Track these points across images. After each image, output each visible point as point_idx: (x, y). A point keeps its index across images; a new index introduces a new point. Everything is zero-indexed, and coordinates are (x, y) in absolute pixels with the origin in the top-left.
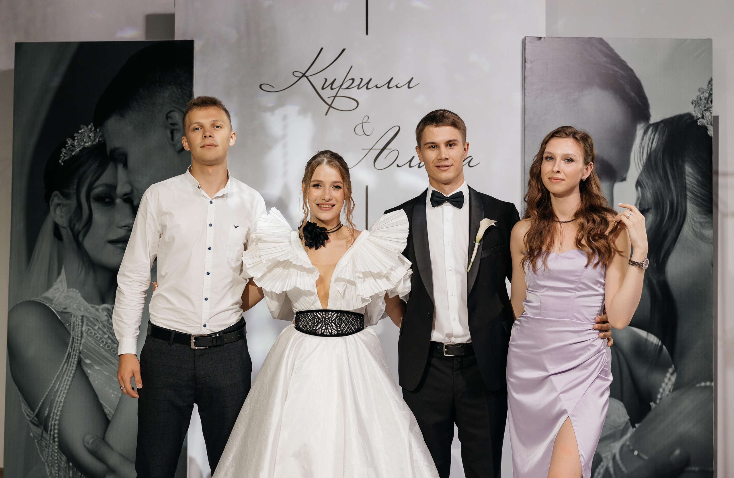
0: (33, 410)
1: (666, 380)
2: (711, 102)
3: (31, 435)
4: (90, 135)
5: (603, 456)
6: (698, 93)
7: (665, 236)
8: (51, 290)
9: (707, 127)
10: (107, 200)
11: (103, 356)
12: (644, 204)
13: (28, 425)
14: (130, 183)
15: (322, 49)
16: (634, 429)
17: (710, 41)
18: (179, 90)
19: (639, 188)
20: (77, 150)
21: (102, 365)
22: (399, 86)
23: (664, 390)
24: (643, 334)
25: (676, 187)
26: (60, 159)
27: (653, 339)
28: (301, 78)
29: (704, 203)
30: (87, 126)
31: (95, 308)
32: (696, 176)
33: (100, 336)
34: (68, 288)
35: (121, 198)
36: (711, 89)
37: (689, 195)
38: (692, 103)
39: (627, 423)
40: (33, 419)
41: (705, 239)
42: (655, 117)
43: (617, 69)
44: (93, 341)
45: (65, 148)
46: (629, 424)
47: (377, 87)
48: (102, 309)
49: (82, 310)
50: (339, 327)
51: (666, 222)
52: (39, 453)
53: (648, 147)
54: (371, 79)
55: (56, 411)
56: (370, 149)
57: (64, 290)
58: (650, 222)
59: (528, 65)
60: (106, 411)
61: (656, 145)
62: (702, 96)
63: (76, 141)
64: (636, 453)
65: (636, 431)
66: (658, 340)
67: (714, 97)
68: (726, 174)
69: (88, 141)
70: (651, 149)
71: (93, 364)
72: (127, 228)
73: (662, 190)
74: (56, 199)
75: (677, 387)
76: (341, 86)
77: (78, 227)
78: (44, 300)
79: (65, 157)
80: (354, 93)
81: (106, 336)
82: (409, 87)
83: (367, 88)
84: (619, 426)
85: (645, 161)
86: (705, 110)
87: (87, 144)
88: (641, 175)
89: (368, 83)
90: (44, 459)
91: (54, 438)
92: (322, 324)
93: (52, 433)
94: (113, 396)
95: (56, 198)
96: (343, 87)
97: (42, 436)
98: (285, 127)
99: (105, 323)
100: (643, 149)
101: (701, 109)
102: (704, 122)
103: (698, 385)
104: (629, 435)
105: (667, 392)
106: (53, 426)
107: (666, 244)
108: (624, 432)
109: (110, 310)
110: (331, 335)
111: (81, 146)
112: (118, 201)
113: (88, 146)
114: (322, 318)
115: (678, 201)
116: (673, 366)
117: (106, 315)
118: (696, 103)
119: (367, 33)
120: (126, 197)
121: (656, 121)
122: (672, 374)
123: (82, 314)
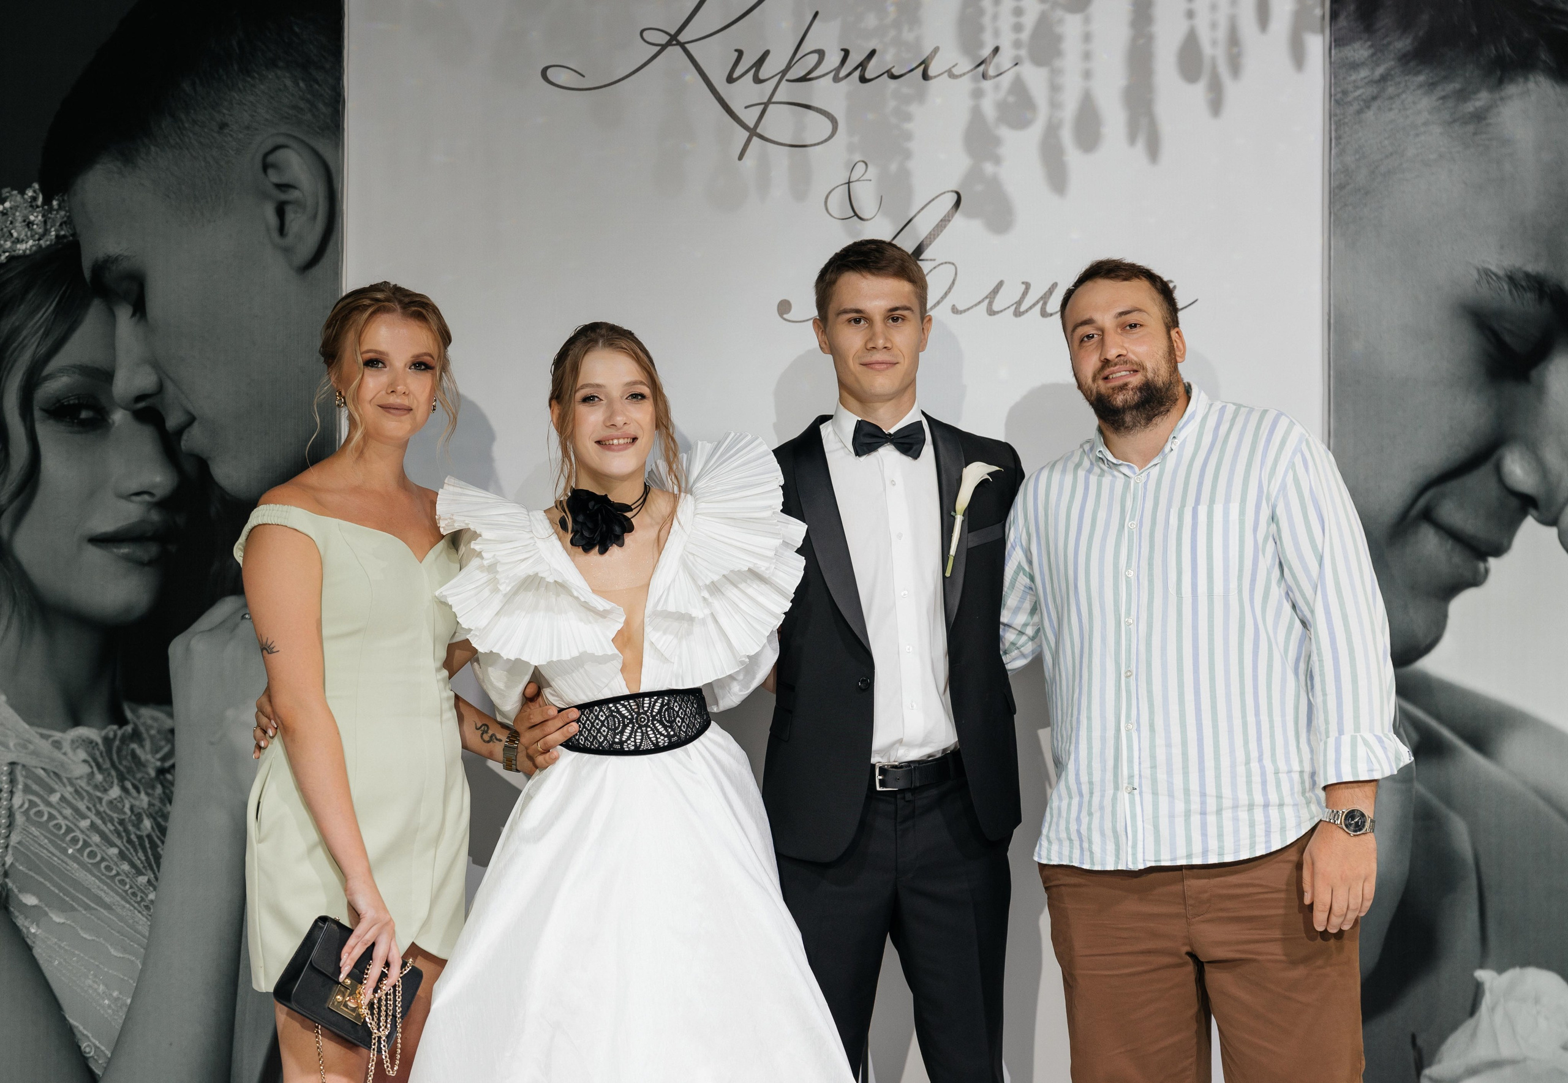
4: (32, 218)
10: (84, 415)
11: (76, 883)
14: (156, 365)
18: (302, 84)
21: (73, 909)
22: (956, 71)
28: (664, 47)
30: (22, 193)
31: (51, 740)
33: (67, 822)
35: (125, 409)
44: (46, 837)
47: (890, 75)
48: (73, 742)
49: (11, 745)
50: (670, 727)
54: (874, 52)
60: (88, 1050)
69: (26, 235)
71: (46, 909)
72: (146, 498)
80: (822, 92)
81: (85, 824)
82: (985, 77)
83: (863, 79)
87: (21, 247)
89: (864, 64)
92: (633, 728)
94: (107, 1002)
96: (789, 76)
99: (83, 783)
109: (97, 744)
110: (655, 750)
112: (118, 417)
113: (24, 251)
114: (631, 714)
117: (85, 761)
120: (141, 405)
123: (12, 757)
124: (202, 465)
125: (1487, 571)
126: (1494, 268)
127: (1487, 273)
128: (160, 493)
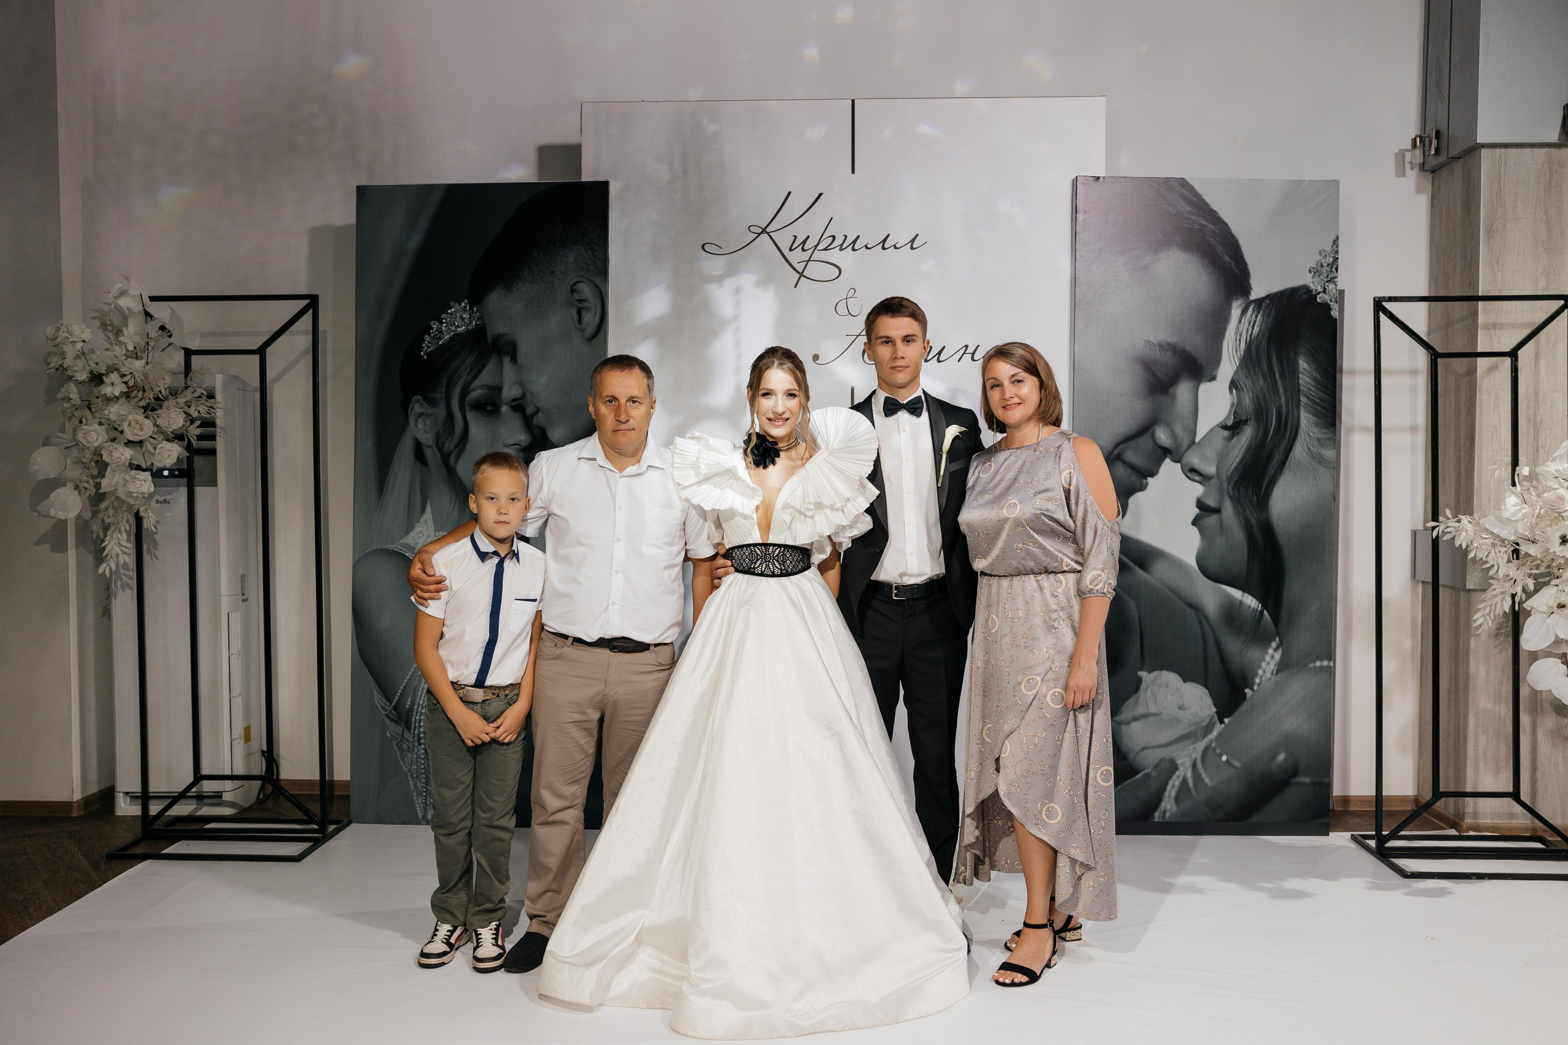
0: (390, 700)
1: (1268, 658)
2: (1337, 269)
3: (388, 734)
4: (464, 316)
5: (1179, 762)
6: (1319, 258)
7: (1270, 457)
8: (412, 534)
9: (1330, 305)
10: (488, 408)
12: (1240, 413)
13: (383, 720)
14: (521, 384)
15: (790, 193)
16: (1223, 725)
17: (1335, 183)
18: (589, 252)
19: (1234, 391)
20: (446, 337)
22: (897, 246)
23: (1264, 671)
24: (1236, 593)
25: (1285, 389)
26: (422, 351)
27: (1251, 602)
28: (759, 234)
29: (1324, 412)
30: (460, 304)
32: (1314, 374)
34: (435, 531)
35: (507, 405)
36: (1337, 252)
37: (1303, 401)
38: (1310, 271)
39: (1213, 717)
40: (390, 712)
41: (1325, 463)
42: (1258, 291)
43: (1205, 223)
45: (429, 334)
46: (1216, 718)
47: (867, 248)
50: (782, 565)
51: (1271, 437)
52: (400, 759)
53: (1247, 333)
54: (858, 236)
55: (421, 702)
56: (858, 336)
57: (430, 534)
58: (1249, 439)
59: (1080, 217)
61: (1258, 329)
62: (1324, 261)
63: (445, 325)
64: (1224, 758)
65: (1225, 727)
66: (1258, 602)
67: (1340, 263)
68: (1352, 373)
69: (462, 324)
70: (1251, 335)
72: (517, 447)
73: (1266, 394)
74: (418, 407)
75: (1282, 667)
76: (816, 246)
77: (449, 445)
78: (402, 549)
79: (428, 347)
80: (834, 256)
82: (912, 248)
83: (854, 250)
84: (1202, 722)
85: (1242, 352)
86: (1328, 281)
87: (459, 329)
88: (1237, 372)
89: (854, 242)
90: (406, 767)
91: (419, 739)
92: (762, 561)
93: (416, 732)
95: (417, 404)
96: (818, 248)
97: (403, 736)
98: (738, 304)
100: (1240, 335)
101: (1322, 280)
102: (1326, 297)
103: (1311, 665)
104: (1215, 734)
105: (1268, 675)
106: (417, 722)
107: (1271, 468)
108: (1209, 729)
110: (773, 575)
111: (452, 332)
112: (504, 409)
113: (461, 331)
114: (762, 554)
115: (1288, 409)
116: (1278, 639)
118: (1315, 271)
119: (853, 171)
120: (515, 403)
121: (1258, 297)
122: (1276, 650)
124: (543, 431)
125: (1147, 484)
126: (1153, 341)
127: (1149, 342)
128: (523, 444)
